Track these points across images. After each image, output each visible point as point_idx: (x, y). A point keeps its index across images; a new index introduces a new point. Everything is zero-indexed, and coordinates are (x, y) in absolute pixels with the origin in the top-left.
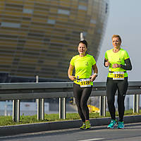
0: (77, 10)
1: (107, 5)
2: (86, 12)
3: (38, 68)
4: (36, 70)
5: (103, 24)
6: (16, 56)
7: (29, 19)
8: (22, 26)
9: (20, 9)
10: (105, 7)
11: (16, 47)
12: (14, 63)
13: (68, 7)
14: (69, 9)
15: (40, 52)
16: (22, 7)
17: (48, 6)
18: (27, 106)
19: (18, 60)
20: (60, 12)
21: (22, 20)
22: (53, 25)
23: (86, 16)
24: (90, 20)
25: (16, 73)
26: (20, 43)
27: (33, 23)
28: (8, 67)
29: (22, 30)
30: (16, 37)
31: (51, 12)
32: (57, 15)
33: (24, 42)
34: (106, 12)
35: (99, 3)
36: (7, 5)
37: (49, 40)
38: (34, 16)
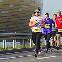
0: (31, 6)
3: (16, 29)
4: (15, 30)
7: (12, 9)
8: (9, 12)
10: (41, 4)
12: (6, 27)
14: (27, 5)
16: (9, 5)
19: (8, 26)
20: (24, 6)
21: (9, 10)
22: (21, 12)
25: (7, 31)
26: (9, 19)
33: (10, 18)
34: (42, 6)
35: (39, 3)
36: (3, 4)
37: (20, 18)
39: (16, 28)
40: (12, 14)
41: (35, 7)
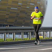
0: (37, 3)
1: (47, 2)
2: (40, 4)
4: (23, 24)
5: (45, 8)
6: (16, 19)
7: (20, 6)
8: (18, 9)
9: (17, 3)
11: (16, 16)
13: (34, 2)
14: (34, 3)
15: (24, 18)
16: (18, 2)
17: (27, 2)
18: (19, 36)
20: (31, 4)
21: (18, 7)
22: (28, 9)
23: (40, 5)
24: (41, 7)
25: (16, 25)
27: (21, 8)
28: (13, 23)
29: (18, 10)
30: (16, 12)
31: (28, 4)
32: (30, 5)
33: (19, 14)
34: (47, 4)
35: (44, 1)
36: (13, 2)
37: (27, 14)
38: (22, 5)
39: (24, 22)
40: (21, 10)
41: (41, 5)
